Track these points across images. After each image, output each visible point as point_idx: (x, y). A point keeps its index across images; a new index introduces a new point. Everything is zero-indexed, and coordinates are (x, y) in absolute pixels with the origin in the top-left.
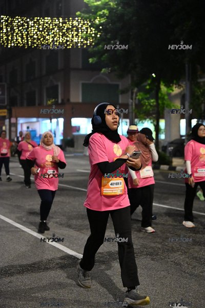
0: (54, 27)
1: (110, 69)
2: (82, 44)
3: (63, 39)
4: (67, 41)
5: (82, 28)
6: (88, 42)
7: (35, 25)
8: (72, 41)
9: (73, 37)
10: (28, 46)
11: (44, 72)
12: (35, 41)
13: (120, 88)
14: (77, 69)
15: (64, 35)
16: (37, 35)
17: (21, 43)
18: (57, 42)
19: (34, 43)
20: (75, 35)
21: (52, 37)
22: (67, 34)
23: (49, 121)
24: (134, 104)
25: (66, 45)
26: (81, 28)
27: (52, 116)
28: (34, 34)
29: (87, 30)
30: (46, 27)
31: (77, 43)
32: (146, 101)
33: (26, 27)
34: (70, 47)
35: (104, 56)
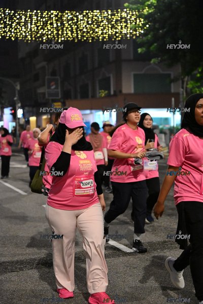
0: (103, 19)
1: (159, 59)
2: (131, 35)
3: (112, 31)
4: (116, 33)
5: (131, 19)
6: (138, 33)
7: (85, 18)
8: (121, 32)
9: (122, 28)
10: (78, 40)
11: (96, 65)
12: (85, 34)
13: (172, 77)
14: (129, 61)
15: (113, 27)
16: (87, 28)
17: (71, 37)
18: (106, 34)
19: (84, 36)
20: (123, 26)
21: (102, 30)
22: (116, 26)
23: (101, 112)
24: (185, 93)
25: (115, 37)
26: (129, 19)
28: (83, 28)
29: (136, 20)
30: (96, 20)
31: (126, 34)
32: (197, 90)
33: (76, 21)
34: (120, 39)
35: (153, 46)
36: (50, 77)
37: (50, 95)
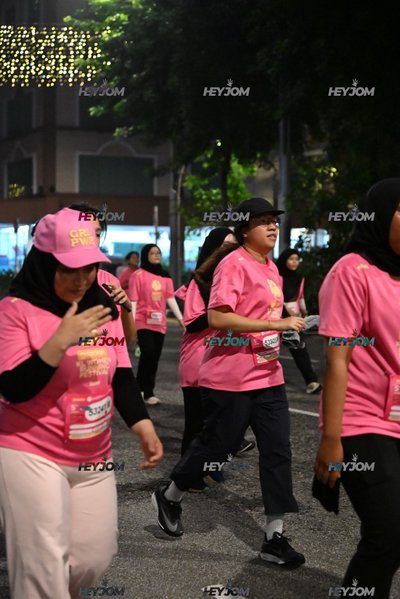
0: (20, 44)
1: (131, 129)
2: (76, 80)
5: (76, 48)
8: (56, 72)
11: (4, 134)
13: (156, 165)
15: (39, 60)
18: (24, 73)
20: (61, 61)
21: (16, 64)
22: (46, 60)
23: (13, 229)
24: (179, 198)
25: (43, 81)
27: (19, 220)
29: (87, 51)
30: (4, 44)
31: (66, 77)
32: (203, 192)
34: (52, 84)
35: (119, 103)
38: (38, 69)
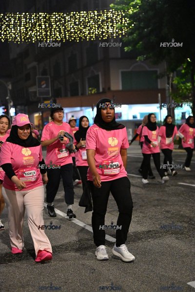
0: (90, 20)
1: (145, 56)
2: (117, 35)
4: (103, 32)
5: (117, 19)
6: (123, 32)
7: (72, 19)
8: (107, 32)
9: (108, 28)
10: (66, 40)
11: (85, 64)
12: (72, 35)
14: (116, 59)
15: (99, 26)
16: (74, 29)
17: (59, 37)
18: (93, 34)
19: (72, 37)
20: (109, 26)
21: (89, 30)
22: (103, 26)
23: (91, 109)
24: (170, 89)
25: (102, 36)
26: (115, 19)
27: (94, 105)
28: (71, 28)
29: (122, 20)
30: (83, 20)
31: (112, 34)
32: (183, 85)
33: (63, 22)
34: (106, 38)
35: (139, 45)
36: (41, 76)
37: (41, 93)
38: (99, 31)
